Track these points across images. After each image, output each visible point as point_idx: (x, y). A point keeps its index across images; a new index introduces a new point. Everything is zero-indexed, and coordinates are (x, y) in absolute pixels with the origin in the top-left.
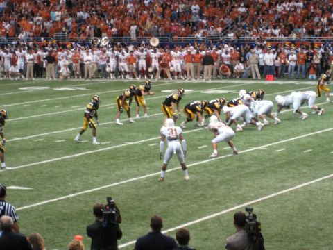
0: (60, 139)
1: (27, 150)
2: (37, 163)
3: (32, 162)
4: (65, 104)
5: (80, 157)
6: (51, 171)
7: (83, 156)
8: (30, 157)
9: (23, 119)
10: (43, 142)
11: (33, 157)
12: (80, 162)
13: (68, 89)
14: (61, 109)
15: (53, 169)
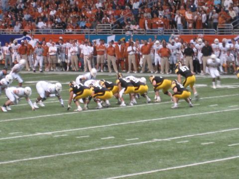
0: (208, 141)
1: (167, 153)
2: (175, 168)
3: (170, 166)
4: (221, 103)
5: (227, 161)
6: (190, 177)
7: (231, 160)
8: (168, 161)
9: (170, 119)
10: (187, 144)
11: (172, 161)
12: (227, 168)
13: (229, 86)
14: (215, 109)
15: (193, 174)
